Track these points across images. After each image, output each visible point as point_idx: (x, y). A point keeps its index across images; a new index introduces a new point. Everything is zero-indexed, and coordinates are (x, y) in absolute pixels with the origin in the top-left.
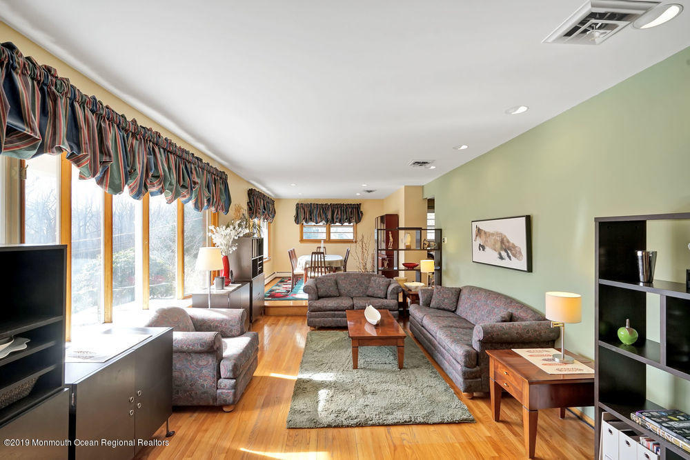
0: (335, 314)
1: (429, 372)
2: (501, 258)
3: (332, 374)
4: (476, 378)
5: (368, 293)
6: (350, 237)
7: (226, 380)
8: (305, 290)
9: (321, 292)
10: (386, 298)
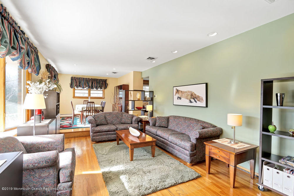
0: (108, 134)
1: (166, 157)
2: (191, 102)
3: (121, 166)
4: (195, 156)
5: (122, 122)
6: (101, 96)
7: (64, 184)
8: (90, 122)
9: (98, 122)
10: (132, 124)
